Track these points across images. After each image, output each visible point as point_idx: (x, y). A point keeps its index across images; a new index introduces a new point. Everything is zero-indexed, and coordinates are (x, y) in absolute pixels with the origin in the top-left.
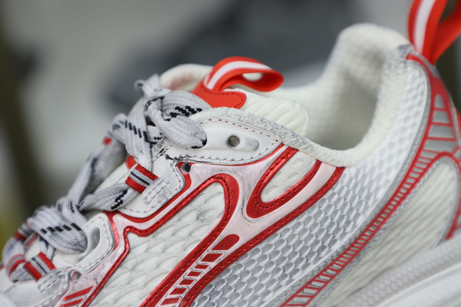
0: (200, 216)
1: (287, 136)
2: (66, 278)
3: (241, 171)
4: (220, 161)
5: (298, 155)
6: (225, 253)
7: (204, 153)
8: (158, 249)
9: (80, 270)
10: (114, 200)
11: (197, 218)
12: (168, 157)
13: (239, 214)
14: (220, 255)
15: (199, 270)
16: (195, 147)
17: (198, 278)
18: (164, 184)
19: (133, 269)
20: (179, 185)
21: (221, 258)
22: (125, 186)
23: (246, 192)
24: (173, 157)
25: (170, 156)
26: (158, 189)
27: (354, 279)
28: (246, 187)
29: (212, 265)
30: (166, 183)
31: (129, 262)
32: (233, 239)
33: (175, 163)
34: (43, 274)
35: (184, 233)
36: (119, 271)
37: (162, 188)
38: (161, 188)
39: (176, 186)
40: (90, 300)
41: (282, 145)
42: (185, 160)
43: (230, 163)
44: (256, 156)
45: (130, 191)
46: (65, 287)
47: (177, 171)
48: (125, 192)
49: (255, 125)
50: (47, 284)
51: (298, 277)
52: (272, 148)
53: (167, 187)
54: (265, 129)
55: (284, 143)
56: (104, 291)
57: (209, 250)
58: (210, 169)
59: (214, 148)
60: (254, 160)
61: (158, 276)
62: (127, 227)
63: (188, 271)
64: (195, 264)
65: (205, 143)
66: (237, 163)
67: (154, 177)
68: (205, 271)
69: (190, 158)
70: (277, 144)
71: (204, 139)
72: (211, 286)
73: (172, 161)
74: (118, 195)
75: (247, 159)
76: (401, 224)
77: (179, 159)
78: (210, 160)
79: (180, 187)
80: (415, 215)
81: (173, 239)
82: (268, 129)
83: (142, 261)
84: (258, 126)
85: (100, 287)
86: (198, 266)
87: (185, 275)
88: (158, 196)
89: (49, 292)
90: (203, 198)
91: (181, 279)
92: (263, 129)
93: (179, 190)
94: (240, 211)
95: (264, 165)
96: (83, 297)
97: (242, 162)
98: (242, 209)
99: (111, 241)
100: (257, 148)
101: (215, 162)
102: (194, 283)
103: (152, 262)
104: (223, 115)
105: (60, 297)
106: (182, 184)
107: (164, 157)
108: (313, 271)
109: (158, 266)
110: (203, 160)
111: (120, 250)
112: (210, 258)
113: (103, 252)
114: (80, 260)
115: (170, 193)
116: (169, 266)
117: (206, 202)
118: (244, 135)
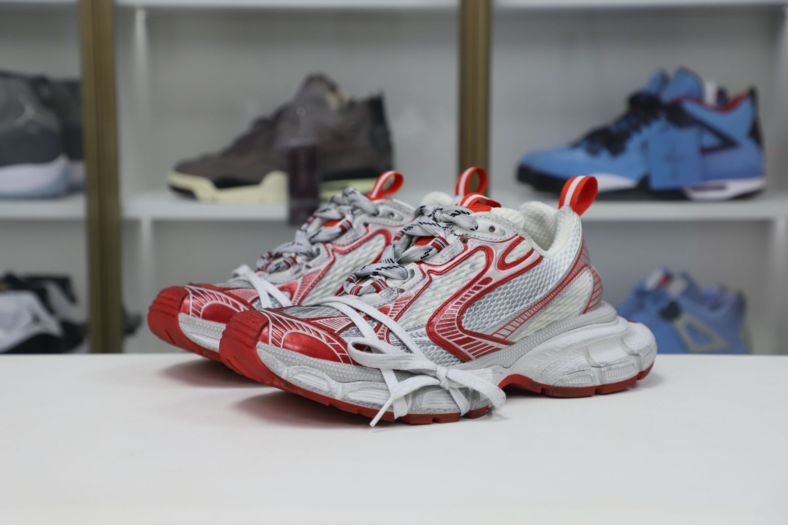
0: (472, 266)
1: (520, 230)
2: (397, 292)
3: (495, 245)
4: (484, 239)
5: (524, 242)
6: (485, 287)
7: (476, 234)
8: (449, 281)
9: (404, 288)
10: (423, 254)
11: (471, 267)
12: (455, 235)
13: (494, 266)
14: (482, 287)
15: (470, 294)
16: (472, 229)
17: (469, 298)
18: (453, 248)
19: (435, 289)
20: (461, 249)
21: (482, 289)
22: (432, 247)
23: (497, 256)
24: (458, 235)
26: (450, 250)
27: (540, 321)
28: (498, 254)
29: (477, 292)
31: (433, 286)
32: (488, 280)
33: (459, 238)
34: (383, 288)
35: (463, 275)
36: (427, 290)
39: (459, 249)
40: (408, 305)
41: (517, 235)
42: (465, 236)
43: (490, 241)
44: (503, 239)
45: (434, 250)
46: (396, 295)
47: (460, 242)
48: (431, 250)
49: (504, 222)
50: (386, 293)
51: (517, 309)
52: (511, 236)
53: (455, 249)
54: (509, 225)
55: (519, 234)
56: (420, 298)
57: (476, 284)
58: (479, 243)
59: (482, 232)
61: (448, 295)
62: (429, 270)
63: (464, 294)
64: (468, 291)
65: (477, 228)
66: (493, 241)
67: (447, 244)
68: (473, 295)
69: (468, 236)
70: (514, 234)
71: (476, 226)
72: (474, 305)
73: (457, 237)
74: (426, 251)
75: (499, 239)
76: (566, 296)
77: (461, 236)
78: (479, 238)
80: (573, 293)
81: (457, 277)
82: (511, 225)
83: (440, 287)
84: (506, 223)
85: (417, 296)
86: (470, 292)
87: (462, 296)
88: (450, 253)
89: (387, 297)
90: (473, 257)
91: (460, 297)
93: (461, 251)
95: (508, 244)
96: (408, 300)
97: (496, 241)
98: (495, 264)
99: (422, 275)
100: (504, 234)
101: (481, 239)
102: (467, 301)
103: (445, 288)
104: (487, 215)
105: (393, 300)
106: (463, 249)
107: (453, 234)
108: (525, 308)
109: (448, 290)
110: (475, 237)
111: (427, 280)
112: (477, 288)
113: (418, 280)
114: (404, 283)
115: (456, 252)
116: (454, 291)
117: (475, 259)
118: (498, 227)
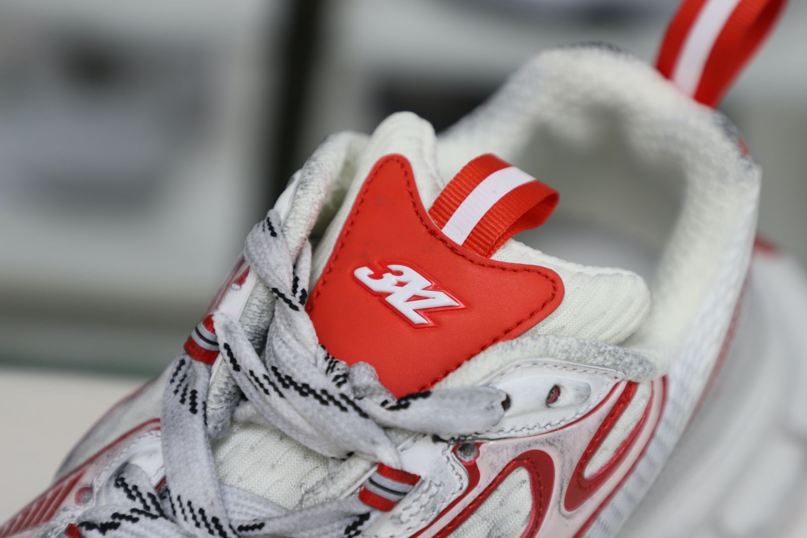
1: (633, 367)
3: (559, 440)
4: (529, 431)
7: (505, 423)
10: (343, 531)
11: (490, 535)
12: (437, 438)
18: (434, 489)
20: (459, 486)
23: (566, 474)
24: (447, 438)
25: (442, 437)
26: (425, 499)
28: (567, 465)
30: (436, 485)
33: (451, 447)
37: (431, 497)
38: (428, 496)
39: (454, 487)
41: (620, 383)
42: (470, 440)
43: (544, 430)
44: (583, 410)
45: (375, 515)
47: (455, 460)
48: (365, 517)
49: (589, 362)
53: (439, 493)
54: (603, 366)
58: (513, 448)
59: (524, 413)
60: (578, 416)
65: (507, 404)
66: (553, 428)
67: (413, 479)
69: (480, 436)
70: (614, 383)
73: (445, 445)
74: (349, 522)
75: (571, 416)
77: (459, 440)
78: (513, 433)
79: (461, 489)
82: (608, 364)
84: (594, 363)
88: (424, 512)
90: (497, 497)
92: (600, 366)
93: (459, 494)
94: (557, 507)
95: (594, 422)
97: (563, 424)
98: (559, 502)
100: (588, 397)
101: (520, 434)
104: (541, 356)
106: (466, 484)
107: (428, 439)
110: (502, 435)
115: (442, 500)
117: (501, 503)
118: (570, 381)
